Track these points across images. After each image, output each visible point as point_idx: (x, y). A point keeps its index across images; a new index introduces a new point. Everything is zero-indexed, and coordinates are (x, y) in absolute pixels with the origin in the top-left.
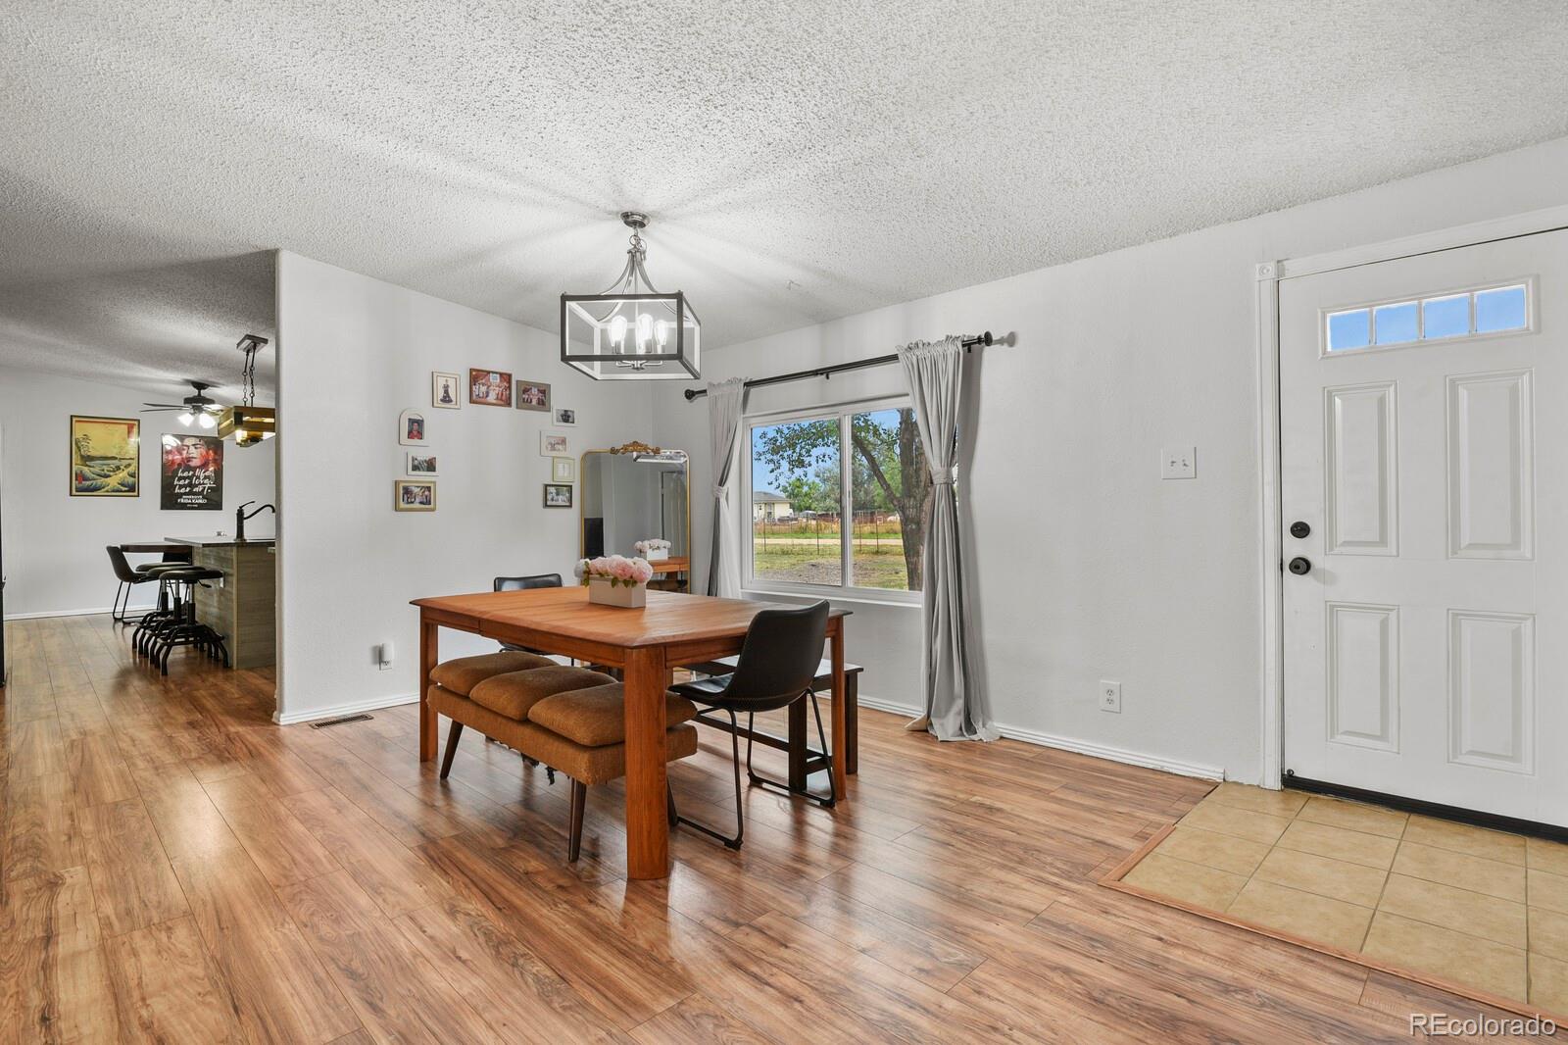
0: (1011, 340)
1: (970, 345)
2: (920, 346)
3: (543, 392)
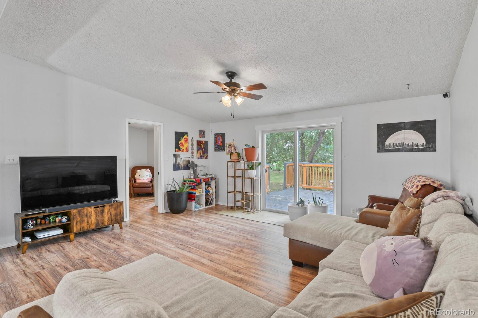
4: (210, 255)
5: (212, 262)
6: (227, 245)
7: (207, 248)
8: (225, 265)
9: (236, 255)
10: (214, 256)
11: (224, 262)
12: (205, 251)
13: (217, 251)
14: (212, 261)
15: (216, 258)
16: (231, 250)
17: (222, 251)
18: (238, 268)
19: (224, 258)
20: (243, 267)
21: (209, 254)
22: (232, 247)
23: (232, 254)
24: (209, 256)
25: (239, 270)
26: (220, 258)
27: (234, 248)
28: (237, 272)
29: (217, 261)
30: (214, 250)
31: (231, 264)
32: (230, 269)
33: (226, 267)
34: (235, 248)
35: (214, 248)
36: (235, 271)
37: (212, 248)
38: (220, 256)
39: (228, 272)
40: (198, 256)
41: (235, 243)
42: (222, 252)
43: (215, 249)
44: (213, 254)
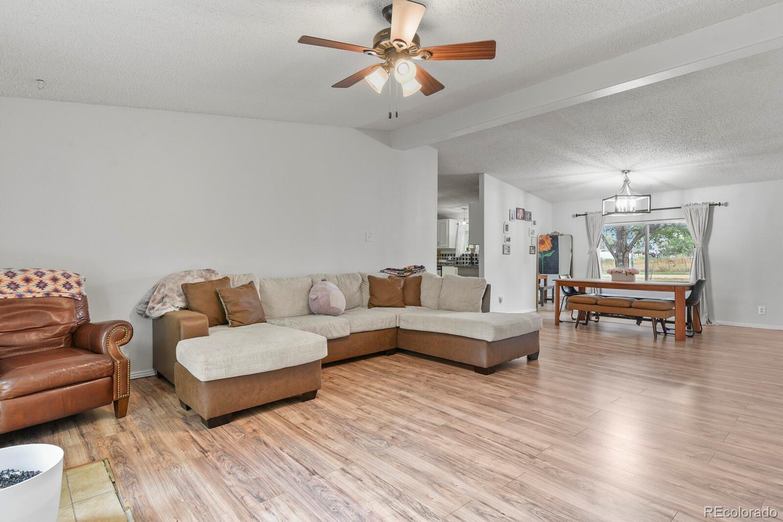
0: (726, 204)
1: (712, 205)
2: (692, 205)
3: (530, 215)
4: (448, 424)
5: (443, 410)
6: (409, 445)
7: (457, 438)
8: (420, 406)
9: (397, 420)
10: (439, 421)
11: (421, 410)
12: (462, 432)
13: (436, 431)
14: (444, 413)
15: (435, 416)
16: (404, 431)
17: (423, 430)
18: (401, 401)
19: (419, 416)
20: (393, 401)
21: (450, 426)
22: (400, 437)
23: (403, 422)
24: (451, 421)
25: (400, 399)
26: (429, 416)
27: (395, 435)
28: (403, 397)
29: (434, 412)
30: (442, 434)
31: (411, 406)
32: (414, 400)
33: (420, 403)
34: (392, 434)
35: (443, 437)
36: (407, 397)
37: (448, 439)
38: (429, 420)
39: (417, 397)
40: (471, 422)
41: (388, 450)
42: (424, 426)
43: (439, 435)
44: (442, 424)
